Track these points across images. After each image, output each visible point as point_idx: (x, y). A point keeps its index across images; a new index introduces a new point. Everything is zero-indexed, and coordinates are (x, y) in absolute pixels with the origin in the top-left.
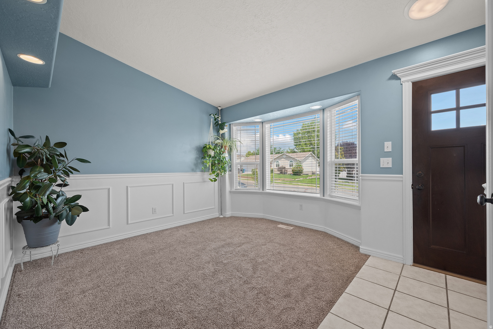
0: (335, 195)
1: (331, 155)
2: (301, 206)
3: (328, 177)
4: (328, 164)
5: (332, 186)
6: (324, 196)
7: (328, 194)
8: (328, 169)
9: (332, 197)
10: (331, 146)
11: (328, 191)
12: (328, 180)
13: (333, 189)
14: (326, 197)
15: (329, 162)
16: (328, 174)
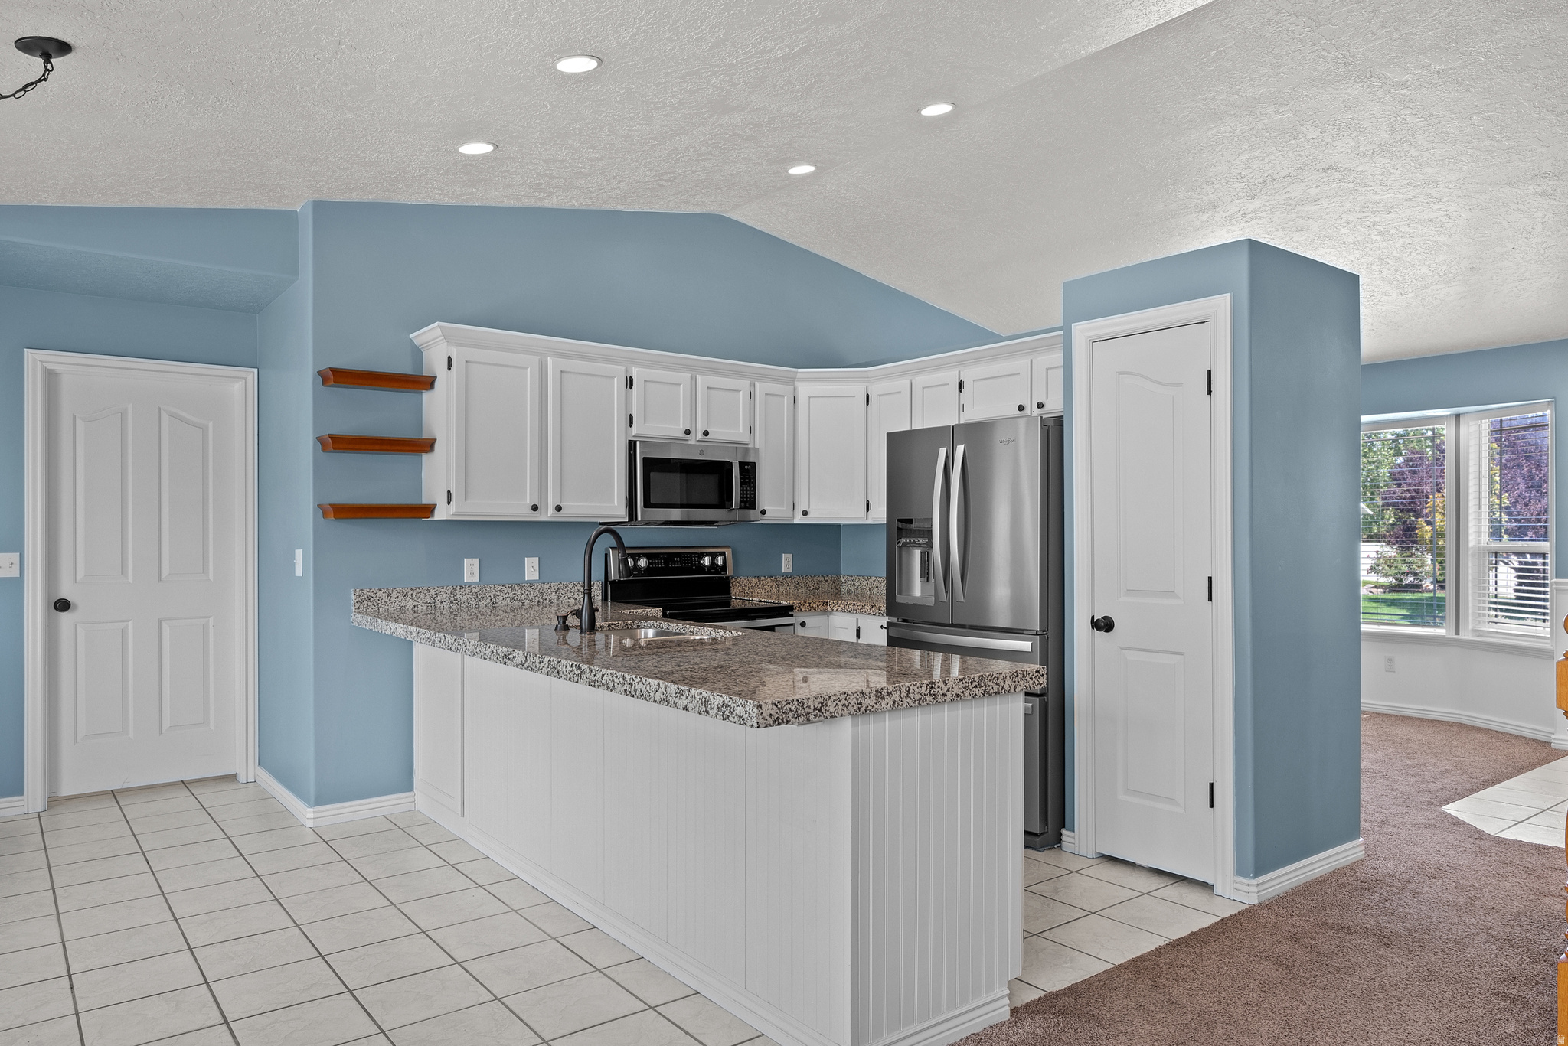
0: (1488, 629)
1: (1479, 532)
2: (1390, 660)
3: (1470, 585)
4: (1470, 552)
5: (1480, 609)
6: (1457, 633)
7: (1470, 627)
8: (1470, 565)
9: (1481, 633)
10: (1479, 509)
11: (1470, 619)
12: (1470, 592)
13: (1484, 615)
14: (1466, 635)
15: (1472, 548)
16: (1470, 578)
